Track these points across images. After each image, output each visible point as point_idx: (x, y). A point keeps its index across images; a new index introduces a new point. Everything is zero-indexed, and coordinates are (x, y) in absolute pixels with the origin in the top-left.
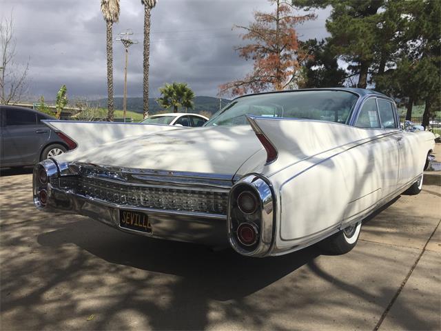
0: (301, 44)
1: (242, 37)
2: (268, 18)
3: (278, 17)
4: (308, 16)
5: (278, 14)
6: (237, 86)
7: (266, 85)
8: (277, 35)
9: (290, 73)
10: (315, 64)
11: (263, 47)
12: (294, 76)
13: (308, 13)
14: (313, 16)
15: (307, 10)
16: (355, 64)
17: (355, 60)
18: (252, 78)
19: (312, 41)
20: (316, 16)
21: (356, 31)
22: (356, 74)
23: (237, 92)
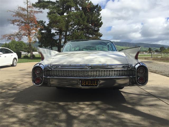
0: (37, 22)
1: (12, 16)
2: (23, 9)
3: (27, 10)
4: (40, 11)
5: (27, 8)
6: (10, 36)
7: (23, 36)
8: (28, 17)
9: (34, 33)
10: (43, 30)
11: (22, 21)
12: (35, 34)
13: (39, 10)
14: (42, 12)
15: (40, 9)
16: (58, 31)
17: (58, 30)
18: (17, 33)
19: (42, 21)
20: (43, 12)
21: (60, 20)
22: (58, 35)
23: (10, 39)
